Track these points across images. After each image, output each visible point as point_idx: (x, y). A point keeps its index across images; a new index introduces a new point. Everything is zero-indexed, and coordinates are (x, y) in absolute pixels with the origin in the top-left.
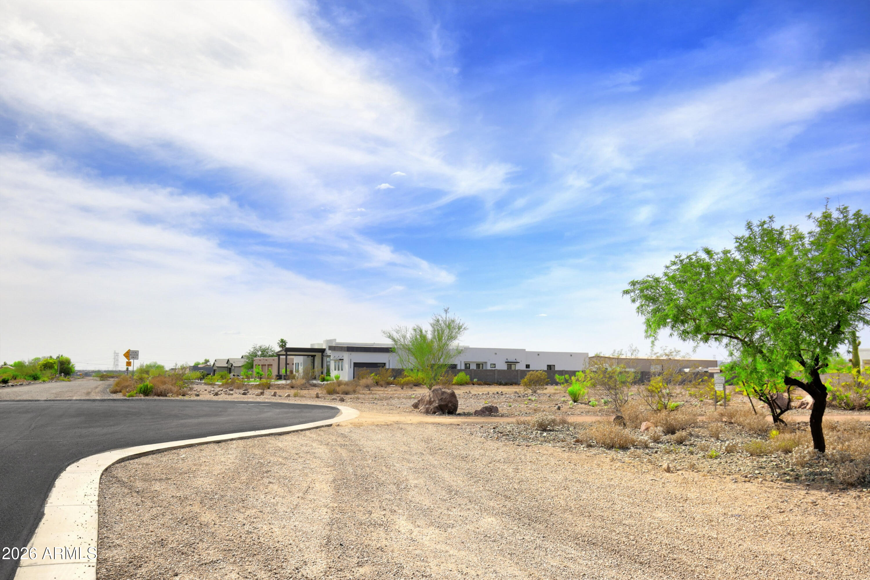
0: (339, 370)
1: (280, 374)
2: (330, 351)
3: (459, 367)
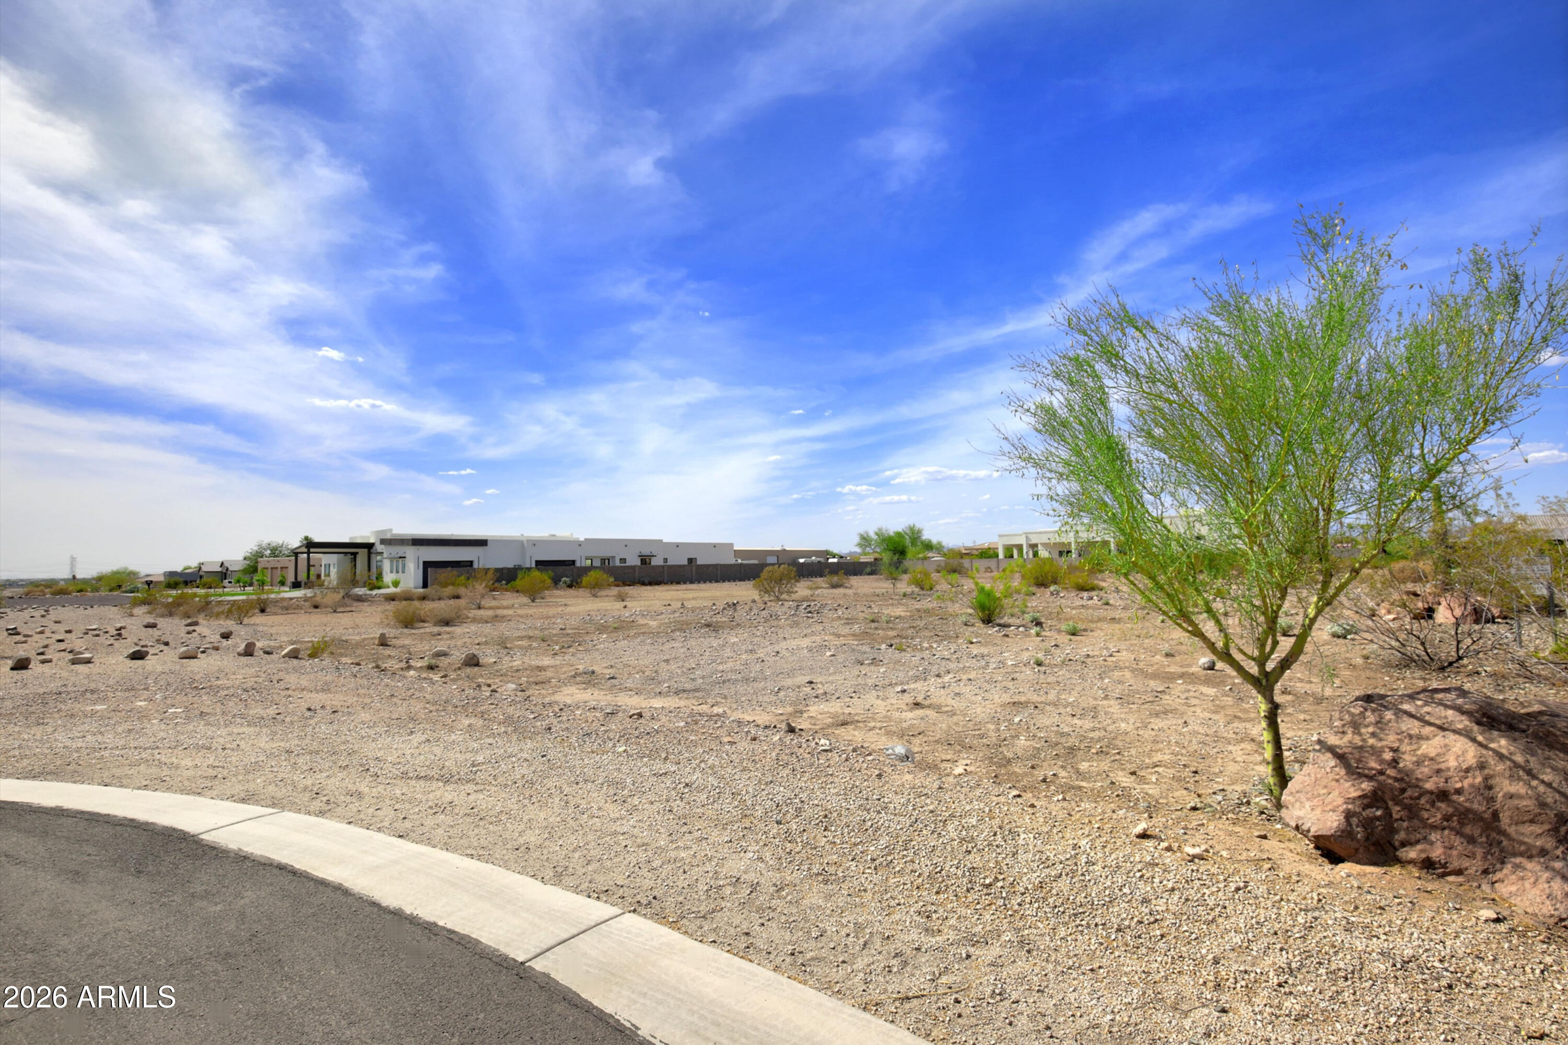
0: (397, 572)
1: (299, 580)
2: (383, 546)
3: (578, 564)
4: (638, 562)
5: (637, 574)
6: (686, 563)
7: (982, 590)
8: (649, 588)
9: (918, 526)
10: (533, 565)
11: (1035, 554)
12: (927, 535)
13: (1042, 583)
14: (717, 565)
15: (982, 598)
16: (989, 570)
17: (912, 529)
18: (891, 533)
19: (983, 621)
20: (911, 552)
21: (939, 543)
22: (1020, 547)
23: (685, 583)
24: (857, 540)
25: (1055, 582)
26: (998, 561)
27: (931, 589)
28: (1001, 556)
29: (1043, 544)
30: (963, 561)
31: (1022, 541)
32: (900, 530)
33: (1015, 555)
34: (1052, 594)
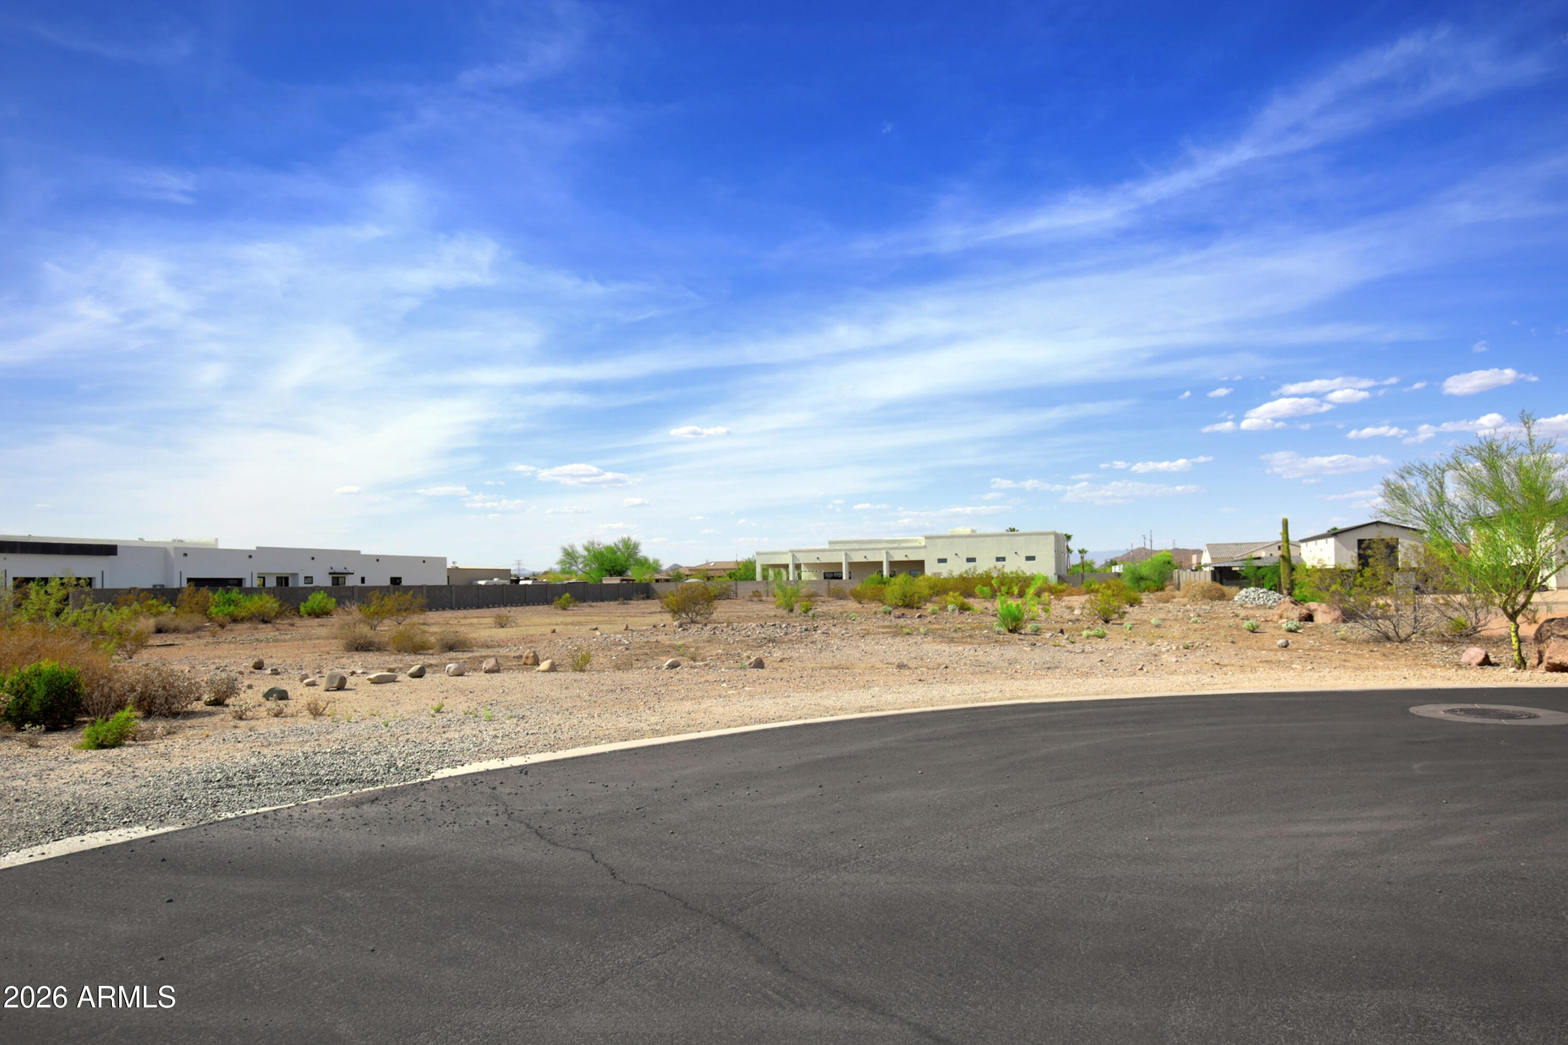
3: (247, 584)
4: (328, 582)
6: (388, 583)
9: (634, 538)
10: (185, 585)
11: (801, 577)
16: (756, 594)
17: (626, 543)
19: (1010, 631)
22: (786, 567)
28: (758, 578)
29: (808, 564)
31: (785, 559)
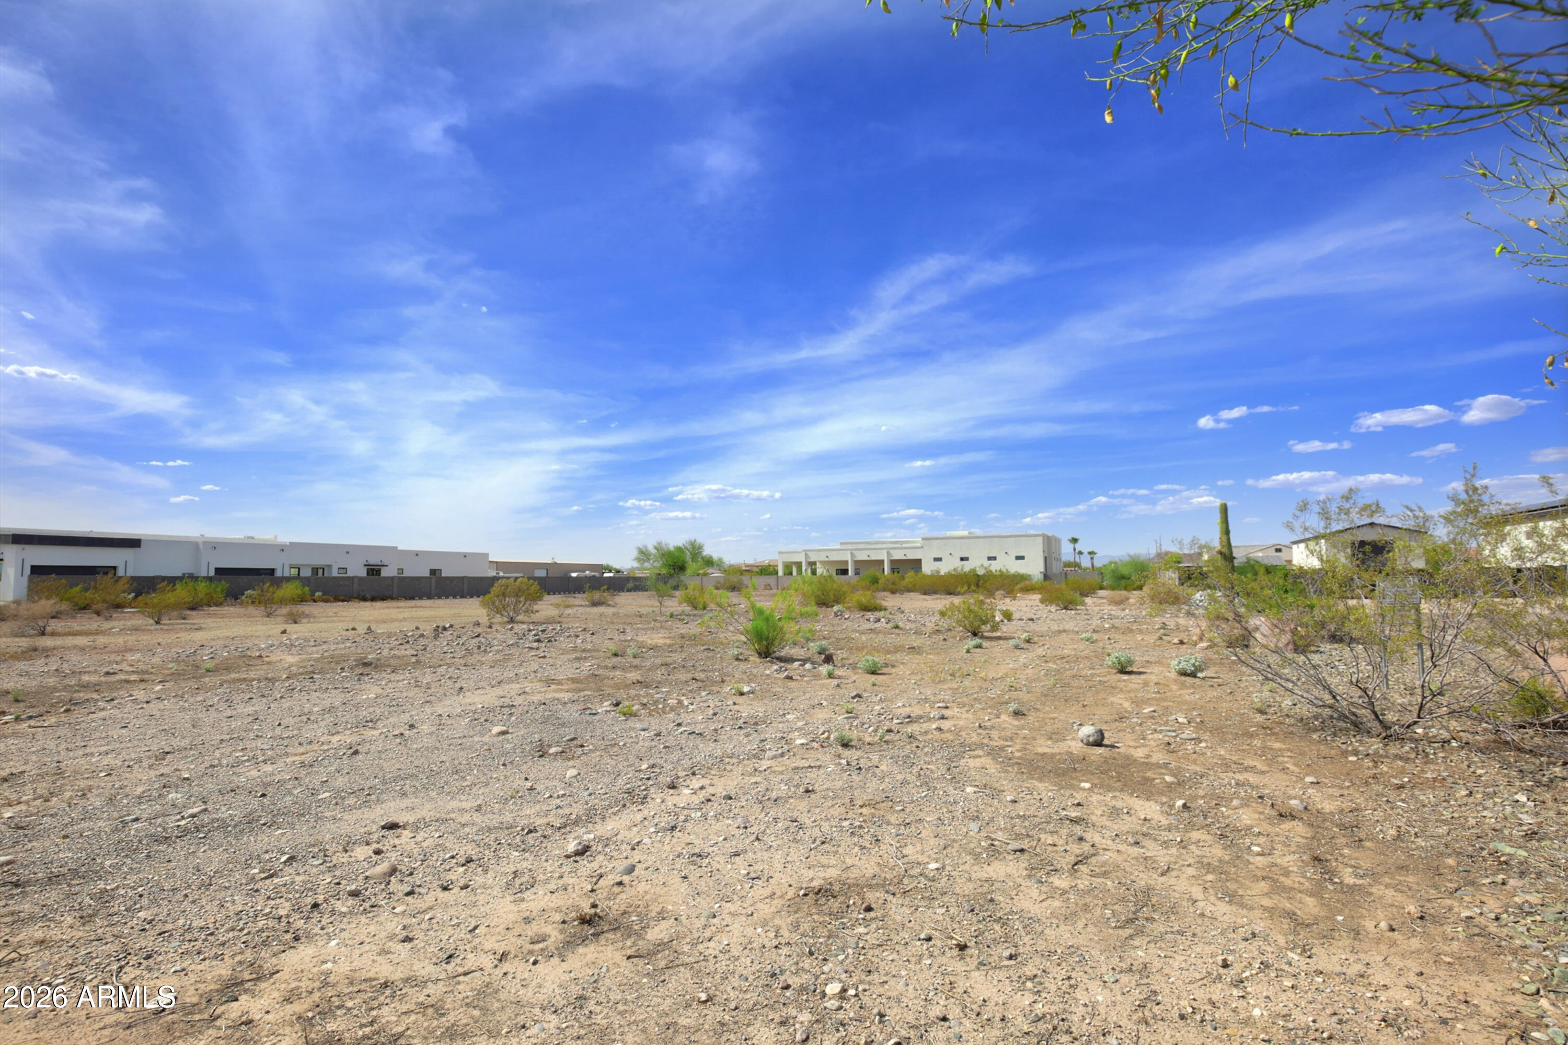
3: (278, 574)
4: (363, 573)
5: (356, 586)
6: (428, 574)
7: (760, 612)
8: (368, 604)
9: (700, 540)
10: (212, 573)
11: (814, 573)
12: (707, 551)
13: (823, 603)
14: (464, 578)
15: (760, 624)
16: (768, 587)
17: (693, 544)
18: (671, 548)
19: (760, 654)
20: (692, 567)
21: (720, 560)
22: (799, 565)
23: (421, 598)
24: (635, 554)
25: (837, 601)
26: (778, 578)
27: (704, 608)
28: (780, 573)
29: (821, 562)
30: (743, 578)
31: (801, 558)
32: (681, 545)
33: (794, 573)
34: (836, 615)
